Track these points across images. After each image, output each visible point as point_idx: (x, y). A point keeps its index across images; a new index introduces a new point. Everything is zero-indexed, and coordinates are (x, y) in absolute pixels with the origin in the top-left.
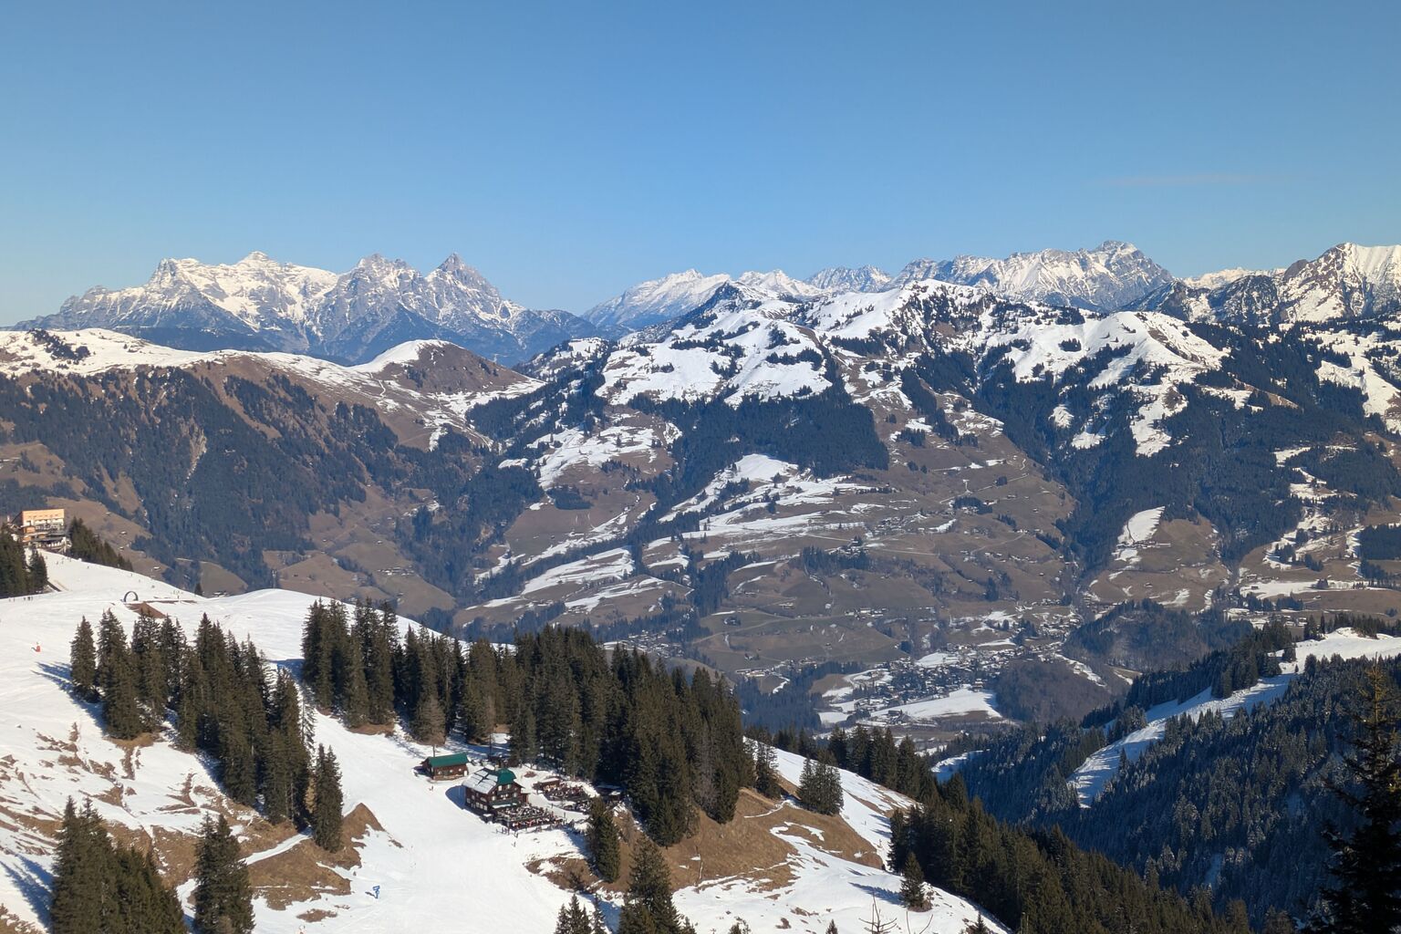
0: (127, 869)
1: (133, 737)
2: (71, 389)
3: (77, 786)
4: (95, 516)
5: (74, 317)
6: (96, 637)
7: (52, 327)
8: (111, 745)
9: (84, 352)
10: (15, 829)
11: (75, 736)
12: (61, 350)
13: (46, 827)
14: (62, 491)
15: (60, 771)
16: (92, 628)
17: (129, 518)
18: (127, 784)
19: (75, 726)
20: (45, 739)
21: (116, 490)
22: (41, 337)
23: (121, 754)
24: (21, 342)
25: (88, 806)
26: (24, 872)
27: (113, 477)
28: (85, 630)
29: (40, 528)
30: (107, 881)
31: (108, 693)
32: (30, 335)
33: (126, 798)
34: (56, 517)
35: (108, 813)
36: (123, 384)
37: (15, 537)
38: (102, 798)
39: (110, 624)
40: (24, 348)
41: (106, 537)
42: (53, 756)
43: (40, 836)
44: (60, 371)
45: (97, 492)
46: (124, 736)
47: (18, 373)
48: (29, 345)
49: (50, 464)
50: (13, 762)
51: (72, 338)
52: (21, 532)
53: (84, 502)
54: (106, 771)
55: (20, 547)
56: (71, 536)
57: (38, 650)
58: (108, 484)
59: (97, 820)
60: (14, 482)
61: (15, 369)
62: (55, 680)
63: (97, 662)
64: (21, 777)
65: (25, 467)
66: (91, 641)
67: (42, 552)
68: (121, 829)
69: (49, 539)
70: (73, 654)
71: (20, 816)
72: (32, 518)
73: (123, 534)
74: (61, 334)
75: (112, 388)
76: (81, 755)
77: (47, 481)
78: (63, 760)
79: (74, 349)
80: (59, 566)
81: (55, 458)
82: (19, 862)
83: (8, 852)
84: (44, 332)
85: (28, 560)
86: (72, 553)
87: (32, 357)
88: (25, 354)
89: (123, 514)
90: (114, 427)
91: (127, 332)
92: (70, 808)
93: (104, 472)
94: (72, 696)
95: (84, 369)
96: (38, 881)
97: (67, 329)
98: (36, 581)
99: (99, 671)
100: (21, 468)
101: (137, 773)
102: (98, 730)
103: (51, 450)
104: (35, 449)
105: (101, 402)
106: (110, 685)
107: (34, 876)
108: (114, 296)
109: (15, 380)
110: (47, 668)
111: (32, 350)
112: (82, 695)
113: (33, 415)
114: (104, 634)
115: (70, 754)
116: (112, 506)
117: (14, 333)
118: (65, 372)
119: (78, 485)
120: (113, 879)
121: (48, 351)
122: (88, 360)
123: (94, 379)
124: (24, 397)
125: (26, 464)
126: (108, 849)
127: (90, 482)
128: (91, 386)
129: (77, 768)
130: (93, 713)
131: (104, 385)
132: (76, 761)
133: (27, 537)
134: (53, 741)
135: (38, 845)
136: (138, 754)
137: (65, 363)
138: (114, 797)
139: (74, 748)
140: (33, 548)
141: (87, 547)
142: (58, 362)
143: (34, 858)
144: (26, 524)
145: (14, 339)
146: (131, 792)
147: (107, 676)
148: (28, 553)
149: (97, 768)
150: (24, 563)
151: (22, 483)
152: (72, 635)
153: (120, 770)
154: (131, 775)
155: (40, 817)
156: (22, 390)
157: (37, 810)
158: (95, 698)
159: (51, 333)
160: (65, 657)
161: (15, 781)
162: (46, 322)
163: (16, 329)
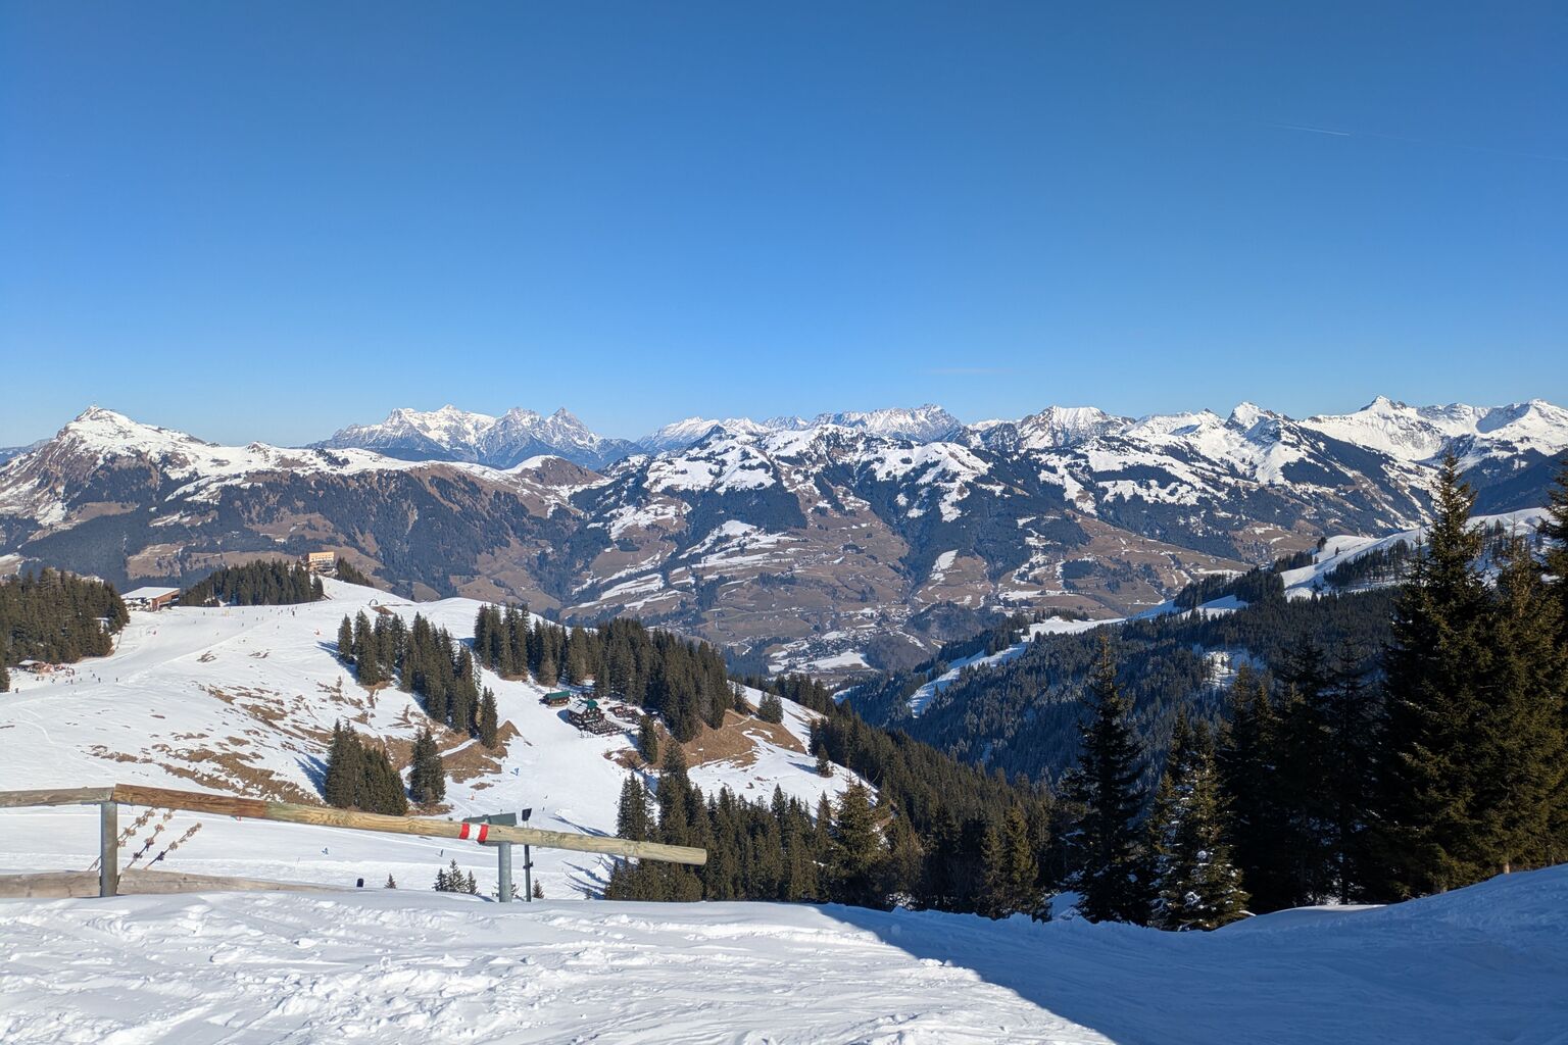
0: (371, 761)
1: (374, 684)
2: (338, 483)
3: (341, 713)
4: (351, 556)
5: (340, 441)
6: (353, 626)
7: (327, 447)
8: (361, 689)
9: (346, 462)
10: (304, 739)
11: (340, 684)
12: (333, 461)
13: (323, 737)
14: (332, 541)
15: (330, 704)
16: (351, 621)
17: (371, 557)
18: (370, 711)
19: (340, 678)
20: (322, 686)
21: (364, 541)
22: (321, 453)
23: (368, 694)
24: (309, 456)
25: (348, 724)
26: (308, 763)
27: (362, 533)
28: (347, 621)
29: (319, 563)
30: (359, 768)
31: (360, 658)
32: (315, 452)
33: (369, 720)
34: (329, 556)
35: (360, 729)
36: (369, 480)
37: (304, 569)
38: (355, 720)
39: (362, 618)
40: (311, 459)
41: (358, 567)
42: (327, 696)
43: (319, 742)
44: (333, 472)
45: (352, 541)
46: (369, 684)
47: (307, 474)
48: (314, 457)
49: (325, 526)
50: (302, 699)
51: (339, 454)
52: (308, 565)
53: (344, 548)
54: (358, 704)
55: (307, 573)
56: (337, 568)
57: (318, 634)
58: (359, 537)
59: (353, 732)
60: (303, 536)
61: (305, 471)
62: (328, 651)
63: (353, 641)
64: (307, 708)
65: (310, 528)
66: (350, 628)
67: (320, 577)
68: (367, 737)
69: (325, 568)
70: (339, 636)
71: (307, 731)
72: (314, 557)
73: (367, 566)
74: (333, 451)
75: (363, 482)
76: (343, 695)
77: (323, 536)
78: (333, 698)
79: (340, 460)
80: (330, 585)
81: (328, 522)
82: (306, 758)
83: (299, 752)
84: (322, 450)
85: (312, 582)
86: (338, 577)
87: (315, 465)
88: (311, 462)
89: (368, 554)
90: (364, 505)
91: (372, 450)
92: (337, 726)
93: (357, 530)
94: (338, 660)
95: (346, 471)
96: (317, 769)
97: (336, 448)
98: (317, 593)
99: (354, 646)
100: (307, 528)
101: (376, 705)
102: (354, 680)
103: (326, 518)
104: (316, 517)
105: (356, 490)
106: (361, 654)
107: (315, 766)
108: (365, 430)
109: (305, 477)
110: (323, 644)
111: (315, 460)
112: (344, 660)
113: (316, 498)
114: (358, 624)
115: (337, 694)
116: (361, 550)
117: (305, 451)
118: (335, 473)
119: (342, 538)
120: (362, 767)
121: (325, 461)
122: (348, 466)
123: (352, 477)
124: (311, 489)
125: (310, 526)
126: (360, 749)
127: (349, 536)
128: (350, 481)
129: (341, 702)
130: (350, 670)
131: (358, 481)
132: (340, 698)
133: (311, 568)
134: (326, 687)
135: (318, 747)
136: (377, 693)
137: (335, 468)
138: (362, 719)
139: (339, 691)
140: (316, 574)
141: (347, 573)
142: (330, 467)
143: (315, 755)
144: (311, 560)
145: (305, 454)
146: (373, 716)
147: (359, 649)
148: (312, 578)
149: (352, 702)
150: (309, 583)
151: (308, 538)
152: (339, 625)
153: (366, 703)
154: (373, 706)
155: (318, 731)
156: (309, 484)
157: (317, 727)
158: (352, 661)
159: (327, 451)
160: (335, 638)
161: (303, 710)
162: (324, 444)
163: (306, 448)
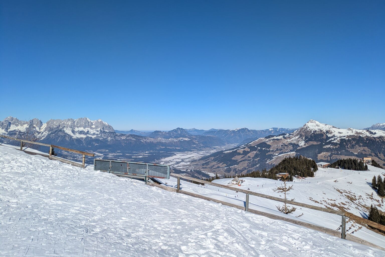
0: (382, 218)
1: (383, 196)
2: (373, 139)
3: (372, 203)
4: (376, 159)
6: (377, 179)
7: (370, 129)
8: (379, 197)
9: (375, 133)
10: (362, 207)
11: (372, 194)
12: (371, 133)
13: (367, 208)
14: (370, 155)
15: (369, 200)
16: (376, 177)
18: (382, 204)
20: (367, 194)
21: (380, 156)
22: (368, 131)
23: (381, 199)
24: (364, 131)
25: (375, 206)
26: (363, 214)
27: (380, 153)
28: (375, 177)
29: (367, 160)
30: (378, 219)
31: (379, 188)
32: (366, 131)
33: (382, 206)
34: (370, 159)
35: (379, 208)
36: (382, 139)
37: (362, 162)
38: (377, 205)
39: (379, 177)
40: (365, 132)
41: (378, 163)
42: (368, 197)
43: (366, 209)
44: (371, 136)
45: (377, 156)
46: (381, 196)
47: (364, 136)
48: (366, 132)
49: (368, 150)
50: (361, 196)
51: (373, 131)
52: (363, 161)
53: (374, 157)
54: (378, 201)
55: (363, 163)
56: (372, 162)
57: (366, 180)
58: (379, 154)
59: (377, 209)
60: (362, 153)
61: (363, 136)
62: (369, 185)
63: (377, 183)
64: (363, 199)
65: (364, 151)
66: (376, 179)
67: (367, 164)
68: (381, 211)
69: (368, 162)
70: (372, 181)
71: (362, 205)
72: (365, 159)
73: (381, 163)
74: (371, 130)
75: (380, 139)
76: (373, 197)
77: (368, 153)
78: (370, 198)
79: (373, 133)
80: (370, 167)
81: (369, 150)
82: (362, 213)
83: (360, 210)
84: (368, 130)
85: (364, 165)
86: (372, 165)
88: (365, 133)
89: (381, 159)
90: (380, 145)
91: (383, 130)
92: (372, 206)
93: (378, 153)
94: (372, 188)
95: (375, 136)
96: (366, 216)
97: (372, 129)
98: (366, 169)
99: (377, 185)
100: (363, 151)
101: (384, 202)
102: (377, 194)
103: (369, 148)
104: (366, 148)
105: (378, 141)
106: (379, 187)
108: (381, 125)
109: (363, 137)
110: (368, 183)
112: (374, 188)
113: (366, 143)
114: (378, 179)
115: (371, 197)
116: (379, 158)
117: (363, 130)
118: (372, 136)
119: (373, 154)
121: (369, 133)
122: (376, 135)
123: (377, 138)
124: (364, 140)
125: (364, 150)
126: (379, 214)
127: (375, 154)
128: (376, 139)
129: (373, 200)
130: (376, 191)
131: (379, 139)
132: (372, 198)
133: (364, 162)
134: (368, 194)
135: (366, 211)
136: (384, 199)
137: (372, 135)
138: (379, 206)
139: (372, 196)
140: (365, 163)
141: (374, 164)
143: (365, 212)
144: (364, 160)
145: (363, 131)
148: (364, 164)
149: (376, 200)
150: (364, 166)
151: (363, 153)
152: (372, 178)
153: (381, 201)
155: (366, 206)
156: (364, 139)
157: (365, 205)
158: (376, 189)
159: (370, 130)
160: (371, 181)
161: (361, 199)
162: (369, 128)
163: (364, 129)
